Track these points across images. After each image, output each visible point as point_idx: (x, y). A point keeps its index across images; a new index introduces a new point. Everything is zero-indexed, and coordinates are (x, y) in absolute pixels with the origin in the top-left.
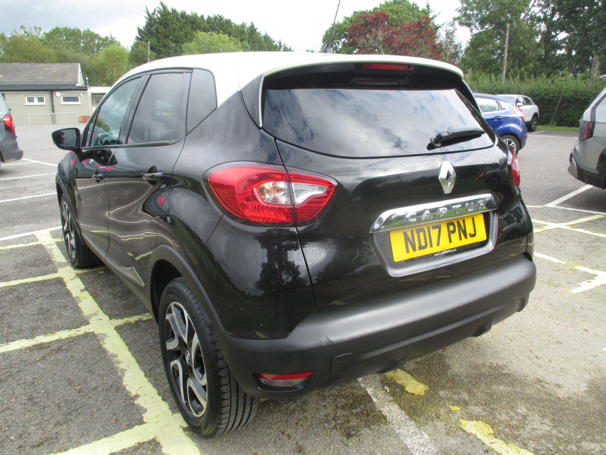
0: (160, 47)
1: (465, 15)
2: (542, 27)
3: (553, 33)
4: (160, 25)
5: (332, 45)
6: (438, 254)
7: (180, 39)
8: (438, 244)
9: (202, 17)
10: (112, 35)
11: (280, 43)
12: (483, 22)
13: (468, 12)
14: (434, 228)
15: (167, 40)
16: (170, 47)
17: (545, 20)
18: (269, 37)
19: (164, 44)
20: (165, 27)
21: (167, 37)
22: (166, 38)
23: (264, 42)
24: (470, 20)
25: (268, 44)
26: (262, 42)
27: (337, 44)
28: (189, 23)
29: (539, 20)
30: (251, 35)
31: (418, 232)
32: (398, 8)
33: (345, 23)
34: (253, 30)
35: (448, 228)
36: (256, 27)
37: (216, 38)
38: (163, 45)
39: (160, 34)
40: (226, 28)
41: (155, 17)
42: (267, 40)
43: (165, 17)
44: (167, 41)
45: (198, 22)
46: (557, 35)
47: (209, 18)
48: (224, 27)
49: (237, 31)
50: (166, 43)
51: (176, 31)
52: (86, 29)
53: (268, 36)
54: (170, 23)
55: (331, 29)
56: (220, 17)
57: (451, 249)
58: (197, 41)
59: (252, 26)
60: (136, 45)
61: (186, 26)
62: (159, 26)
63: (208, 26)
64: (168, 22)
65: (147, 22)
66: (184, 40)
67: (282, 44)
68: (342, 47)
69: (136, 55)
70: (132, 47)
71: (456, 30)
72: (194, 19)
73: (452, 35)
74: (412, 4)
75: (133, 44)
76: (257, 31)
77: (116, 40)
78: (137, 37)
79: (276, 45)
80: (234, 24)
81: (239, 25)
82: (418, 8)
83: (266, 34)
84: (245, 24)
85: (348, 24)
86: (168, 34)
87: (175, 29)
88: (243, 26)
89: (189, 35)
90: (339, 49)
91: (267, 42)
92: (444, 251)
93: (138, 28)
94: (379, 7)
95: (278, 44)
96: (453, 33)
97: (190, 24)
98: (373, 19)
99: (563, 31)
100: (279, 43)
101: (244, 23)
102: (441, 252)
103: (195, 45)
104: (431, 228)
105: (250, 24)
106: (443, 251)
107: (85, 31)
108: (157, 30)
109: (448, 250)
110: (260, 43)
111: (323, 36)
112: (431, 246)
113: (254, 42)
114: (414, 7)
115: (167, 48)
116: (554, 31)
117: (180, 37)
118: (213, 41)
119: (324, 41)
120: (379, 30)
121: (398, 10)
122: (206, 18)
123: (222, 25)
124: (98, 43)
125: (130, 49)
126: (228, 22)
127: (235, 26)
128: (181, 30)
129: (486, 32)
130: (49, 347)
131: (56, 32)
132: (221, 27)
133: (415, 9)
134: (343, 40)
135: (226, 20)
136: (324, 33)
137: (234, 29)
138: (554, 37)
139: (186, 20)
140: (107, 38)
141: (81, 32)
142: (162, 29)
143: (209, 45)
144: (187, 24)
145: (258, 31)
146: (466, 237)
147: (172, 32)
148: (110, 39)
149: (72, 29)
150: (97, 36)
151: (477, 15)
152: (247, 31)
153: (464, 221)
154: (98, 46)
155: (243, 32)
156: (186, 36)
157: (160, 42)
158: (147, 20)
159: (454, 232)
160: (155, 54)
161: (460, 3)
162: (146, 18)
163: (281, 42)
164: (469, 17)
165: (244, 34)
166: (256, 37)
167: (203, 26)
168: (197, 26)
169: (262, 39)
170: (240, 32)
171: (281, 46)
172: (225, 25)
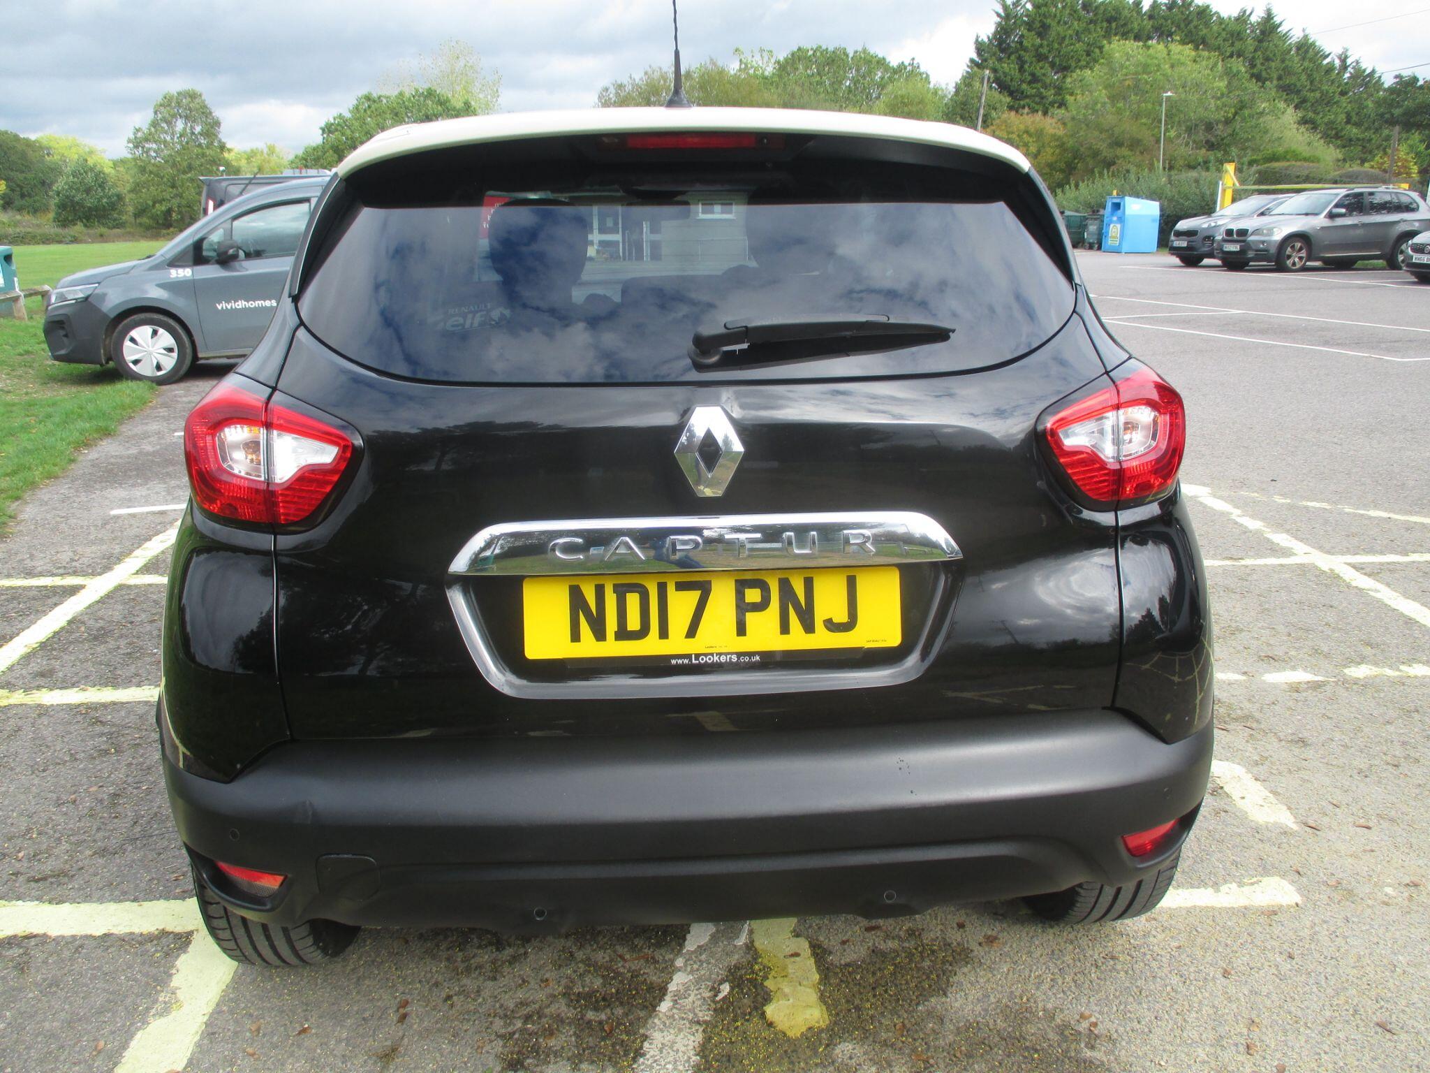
0: (1022, 81)
4: (1029, 30)
6: (686, 661)
7: (1073, 62)
8: (692, 632)
10: (913, 59)
11: (1343, 59)
14: (681, 587)
15: (1041, 64)
16: (1048, 81)
18: (1313, 45)
19: (1033, 75)
20: (1040, 35)
21: (1041, 57)
22: (1039, 61)
23: (1296, 59)
25: (1306, 64)
26: (1290, 59)
28: (1102, 21)
30: (1260, 41)
31: (621, 592)
34: (1268, 29)
35: (740, 595)
36: (1277, 20)
37: (1159, 55)
38: (1029, 78)
39: (1026, 50)
40: (1196, 27)
41: (1020, 11)
42: (1307, 51)
43: (1043, 9)
44: (1041, 68)
45: (1126, 17)
47: (1155, 6)
48: (1192, 26)
49: (1224, 34)
50: (1039, 73)
51: (1067, 42)
52: (860, 49)
54: (1054, 24)
57: (739, 654)
58: (1108, 64)
59: (1269, 16)
60: (968, 80)
61: (1093, 29)
62: (1025, 32)
63: (1148, 24)
64: (1048, 21)
65: (999, 24)
66: (1083, 63)
67: (1349, 62)
69: (964, 104)
70: (957, 84)
72: (1115, 10)
75: (960, 77)
76: (1280, 29)
77: (922, 69)
78: (972, 61)
79: (1332, 62)
80: (1219, 17)
81: (1230, 19)
83: (1306, 37)
84: (1248, 13)
86: (1044, 51)
87: (1064, 38)
88: (1242, 18)
91: (1304, 59)
92: (712, 654)
93: (977, 40)
95: (1337, 63)
97: (1105, 24)
100: (1340, 58)
101: (1245, 12)
102: (697, 656)
103: (1102, 74)
104: (671, 588)
105: (1263, 14)
106: (706, 655)
107: (856, 52)
108: (1021, 43)
109: (726, 654)
112: (664, 634)
113: (1267, 59)
115: (1039, 85)
117: (1073, 57)
118: (1150, 62)
122: (1146, 6)
123: (1187, 21)
124: (882, 78)
125: (952, 90)
126: (1204, 12)
127: (1221, 21)
128: (1079, 40)
131: (798, 57)
132: (1182, 25)
137: (1215, 28)
139: (1095, 15)
140: (902, 66)
141: (847, 56)
142: (1032, 40)
143: (1137, 74)
144: (1096, 23)
145: (1283, 29)
146: (809, 627)
147: (1056, 46)
148: (909, 68)
149: (831, 49)
150: (881, 63)
152: (1252, 31)
153: (809, 584)
154: (882, 86)
155: (1239, 34)
157: (1025, 71)
158: (998, 20)
159: (761, 606)
160: (1008, 99)
162: (998, 15)
163: (1346, 57)
165: (1241, 39)
166: (1276, 46)
167: (1136, 25)
168: (1122, 26)
169: (1291, 49)
170: (1232, 35)
171: (1344, 67)
172: (1192, 21)
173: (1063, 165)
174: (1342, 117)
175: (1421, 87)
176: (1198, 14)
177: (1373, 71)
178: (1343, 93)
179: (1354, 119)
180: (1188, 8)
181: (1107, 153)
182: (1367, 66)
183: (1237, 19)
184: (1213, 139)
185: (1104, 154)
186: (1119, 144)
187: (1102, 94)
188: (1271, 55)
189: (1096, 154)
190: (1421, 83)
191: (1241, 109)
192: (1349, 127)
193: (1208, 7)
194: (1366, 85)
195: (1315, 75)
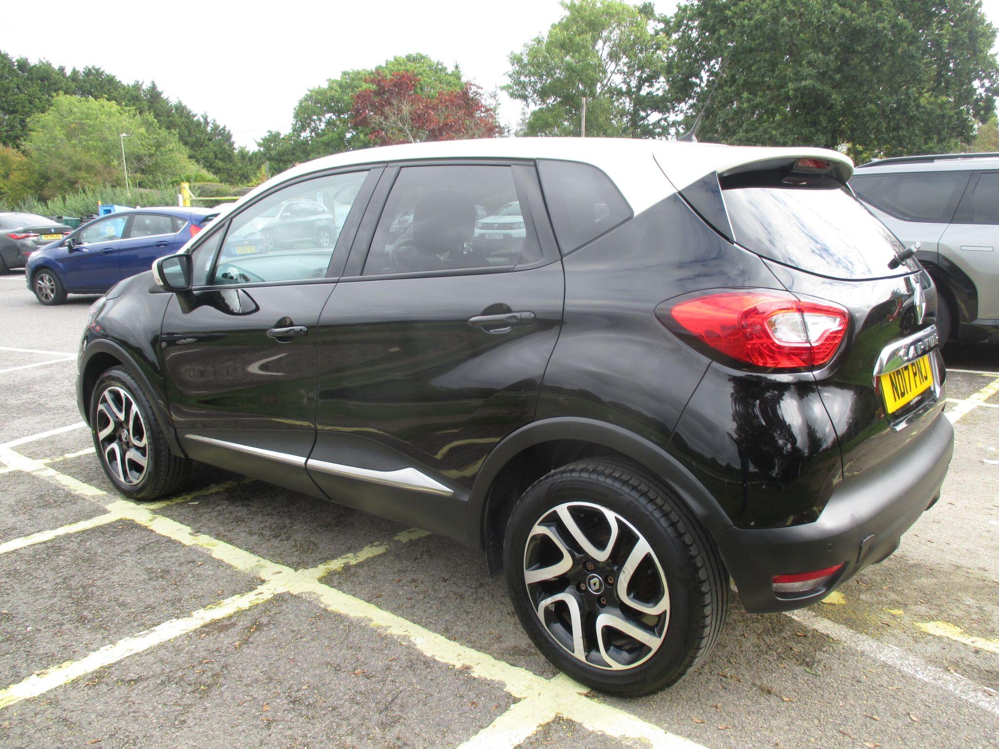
1: (519, 83)
2: (627, 104)
3: (643, 114)
5: (309, 124)
7: (19, 107)
9: (62, 69)
11: (206, 119)
12: (543, 94)
13: (522, 78)
17: (629, 93)
18: (184, 108)
23: (176, 116)
24: (526, 90)
26: (173, 116)
27: (317, 122)
28: (36, 80)
29: (620, 93)
30: (152, 103)
32: (416, 68)
33: (331, 88)
34: (154, 95)
36: (159, 89)
37: (95, 107)
40: (108, 90)
42: (182, 111)
45: (54, 78)
46: (648, 115)
47: (75, 72)
48: (105, 89)
49: (128, 96)
51: (11, 92)
53: (183, 105)
55: (308, 98)
56: (97, 70)
58: (58, 111)
59: (154, 87)
61: (30, 84)
63: (73, 85)
66: (28, 109)
67: (209, 120)
68: (326, 126)
71: (499, 104)
72: (46, 71)
73: (494, 112)
74: (435, 62)
76: (162, 96)
79: (198, 120)
80: (122, 84)
81: (129, 86)
82: (445, 69)
83: (180, 102)
84: (140, 83)
85: (336, 91)
87: (8, 89)
88: (137, 87)
89: (37, 100)
90: (321, 130)
91: (181, 116)
94: (384, 65)
96: (495, 108)
97: (39, 82)
98: (392, 84)
99: (655, 111)
100: (203, 117)
101: (138, 82)
103: (54, 118)
105: (150, 85)
110: (168, 116)
111: (295, 109)
113: (158, 115)
114: (440, 67)
116: (644, 110)
117: (18, 103)
118: (90, 111)
119: (297, 116)
120: (405, 102)
121: (416, 71)
122: (68, 72)
123: (101, 85)
126: (111, 80)
127: (124, 88)
128: (20, 91)
129: (549, 110)
130: (234, 625)
132: (99, 88)
133: (441, 70)
134: (328, 116)
135: (107, 75)
136: (296, 104)
137: (122, 91)
138: (643, 118)
139: (31, 74)
143: (82, 119)
144: (31, 80)
145: (164, 96)
151: (535, 83)
152: (144, 95)
155: (137, 97)
156: (31, 102)
161: (511, 65)
163: (207, 117)
164: (523, 86)
165: (139, 100)
166: (162, 106)
167: (63, 85)
168: (53, 84)
169: (172, 109)
170: (133, 99)
171: (207, 123)
172: (104, 86)
173: (33, 183)
174: (212, 155)
175: (283, 139)
176: (108, 81)
177: (225, 127)
178: (210, 140)
179: (219, 156)
180: (100, 77)
181: (71, 175)
182: (221, 124)
183: (134, 87)
184: (144, 167)
185: (68, 175)
186: (79, 169)
187: (59, 133)
188: (160, 113)
189: (61, 175)
190: (282, 136)
191: (158, 147)
192: (217, 161)
193: (114, 77)
194: (222, 135)
195: (191, 127)
